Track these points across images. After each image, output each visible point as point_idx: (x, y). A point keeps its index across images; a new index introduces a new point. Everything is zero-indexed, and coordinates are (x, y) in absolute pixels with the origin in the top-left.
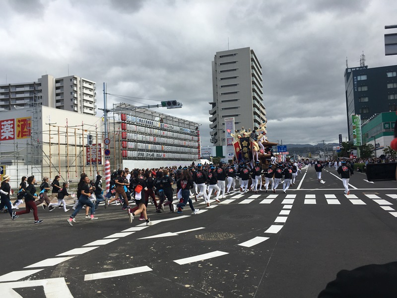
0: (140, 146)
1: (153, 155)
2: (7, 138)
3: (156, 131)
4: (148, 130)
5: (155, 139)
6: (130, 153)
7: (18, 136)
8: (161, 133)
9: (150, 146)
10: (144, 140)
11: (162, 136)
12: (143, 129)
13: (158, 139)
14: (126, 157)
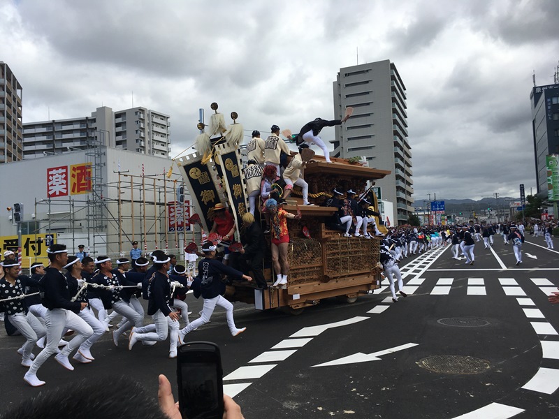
2: (57, 193)
7: (73, 191)
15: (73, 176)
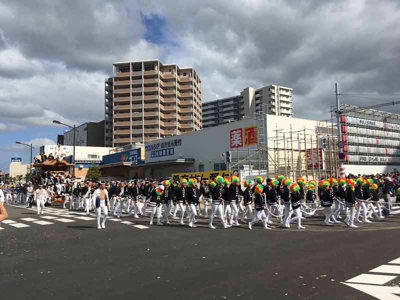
0: (362, 149)
1: (376, 159)
2: (236, 146)
3: (378, 133)
4: (370, 132)
5: (378, 141)
6: (351, 158)
7: (246, 143)
8: (384, 134)
9: (373, 150)
10: (366, 142)
11: (386, 138)
12: (364, 131)
13: (381, 142)
14: (347, 161)
15: (246, 134)
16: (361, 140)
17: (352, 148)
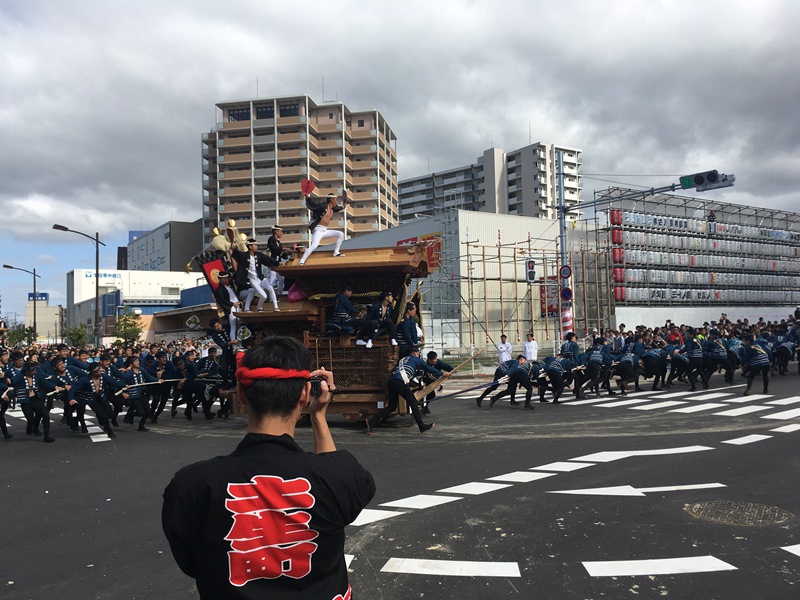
0: (657, 275)
1: (688, 295)
3: (695, 242)
4: (676, 241)
5: (693, 259)
6: (631, 293)
8: (708, 245)
9: (680, 276)
10: (666, 262)
11: (711, 252)
12: (662, 240)
13: (699, 260)
14: (623, 300)
16: (655, 257)
17: (634, 275)
